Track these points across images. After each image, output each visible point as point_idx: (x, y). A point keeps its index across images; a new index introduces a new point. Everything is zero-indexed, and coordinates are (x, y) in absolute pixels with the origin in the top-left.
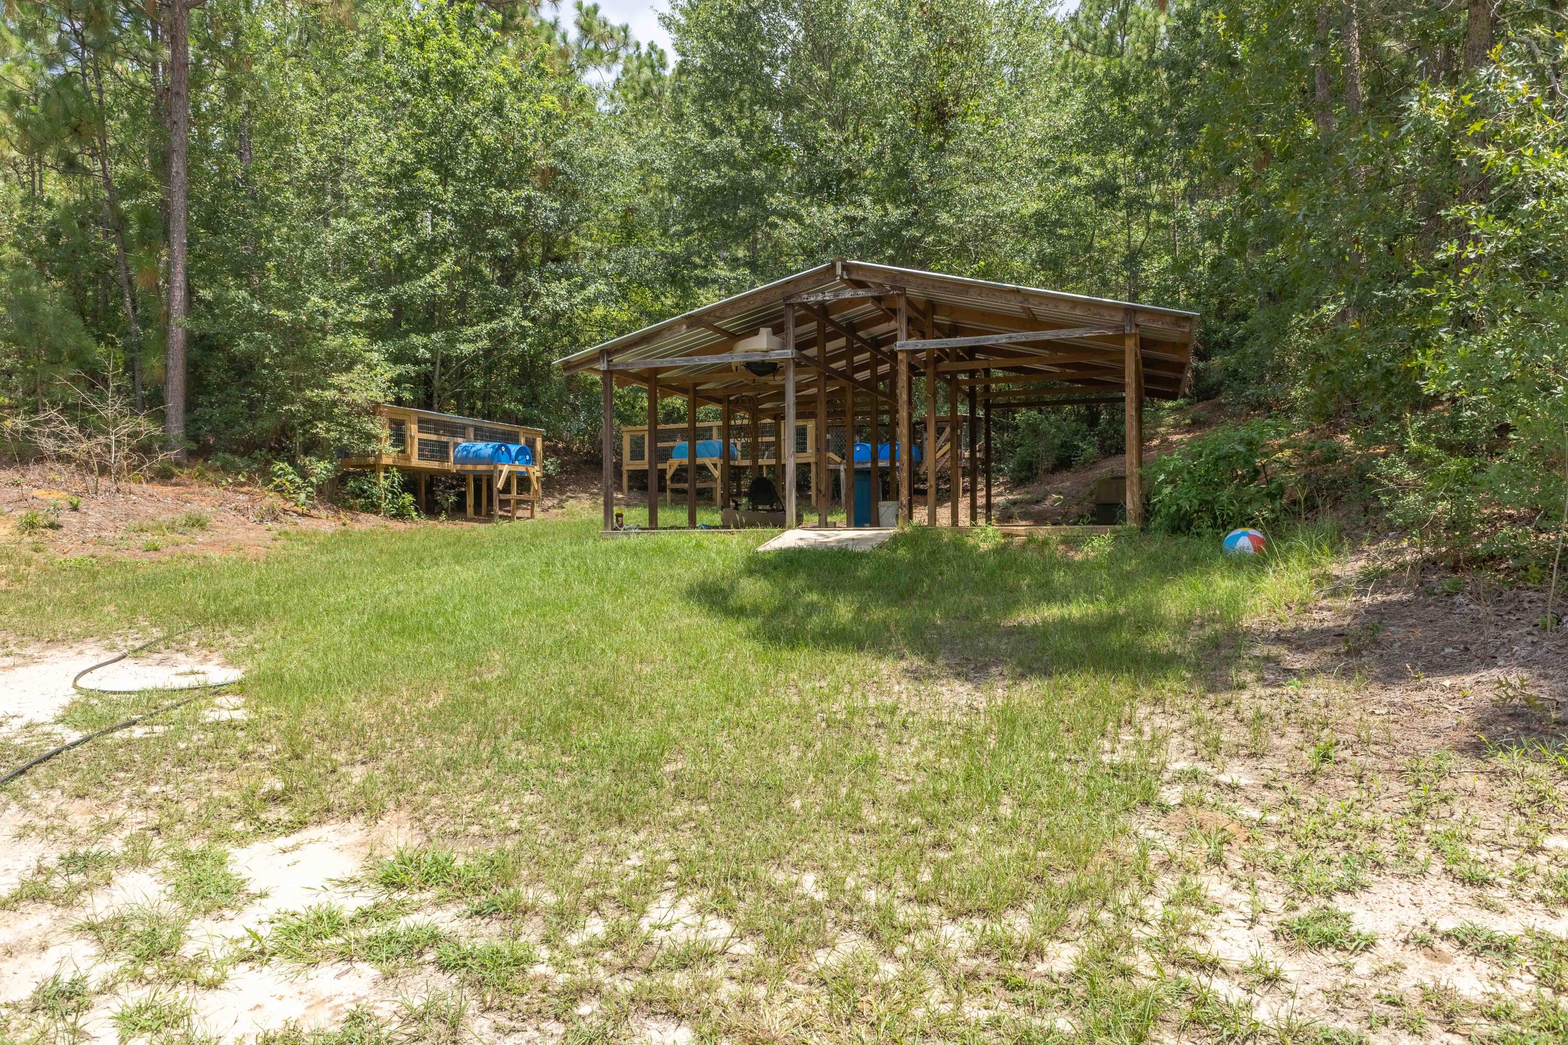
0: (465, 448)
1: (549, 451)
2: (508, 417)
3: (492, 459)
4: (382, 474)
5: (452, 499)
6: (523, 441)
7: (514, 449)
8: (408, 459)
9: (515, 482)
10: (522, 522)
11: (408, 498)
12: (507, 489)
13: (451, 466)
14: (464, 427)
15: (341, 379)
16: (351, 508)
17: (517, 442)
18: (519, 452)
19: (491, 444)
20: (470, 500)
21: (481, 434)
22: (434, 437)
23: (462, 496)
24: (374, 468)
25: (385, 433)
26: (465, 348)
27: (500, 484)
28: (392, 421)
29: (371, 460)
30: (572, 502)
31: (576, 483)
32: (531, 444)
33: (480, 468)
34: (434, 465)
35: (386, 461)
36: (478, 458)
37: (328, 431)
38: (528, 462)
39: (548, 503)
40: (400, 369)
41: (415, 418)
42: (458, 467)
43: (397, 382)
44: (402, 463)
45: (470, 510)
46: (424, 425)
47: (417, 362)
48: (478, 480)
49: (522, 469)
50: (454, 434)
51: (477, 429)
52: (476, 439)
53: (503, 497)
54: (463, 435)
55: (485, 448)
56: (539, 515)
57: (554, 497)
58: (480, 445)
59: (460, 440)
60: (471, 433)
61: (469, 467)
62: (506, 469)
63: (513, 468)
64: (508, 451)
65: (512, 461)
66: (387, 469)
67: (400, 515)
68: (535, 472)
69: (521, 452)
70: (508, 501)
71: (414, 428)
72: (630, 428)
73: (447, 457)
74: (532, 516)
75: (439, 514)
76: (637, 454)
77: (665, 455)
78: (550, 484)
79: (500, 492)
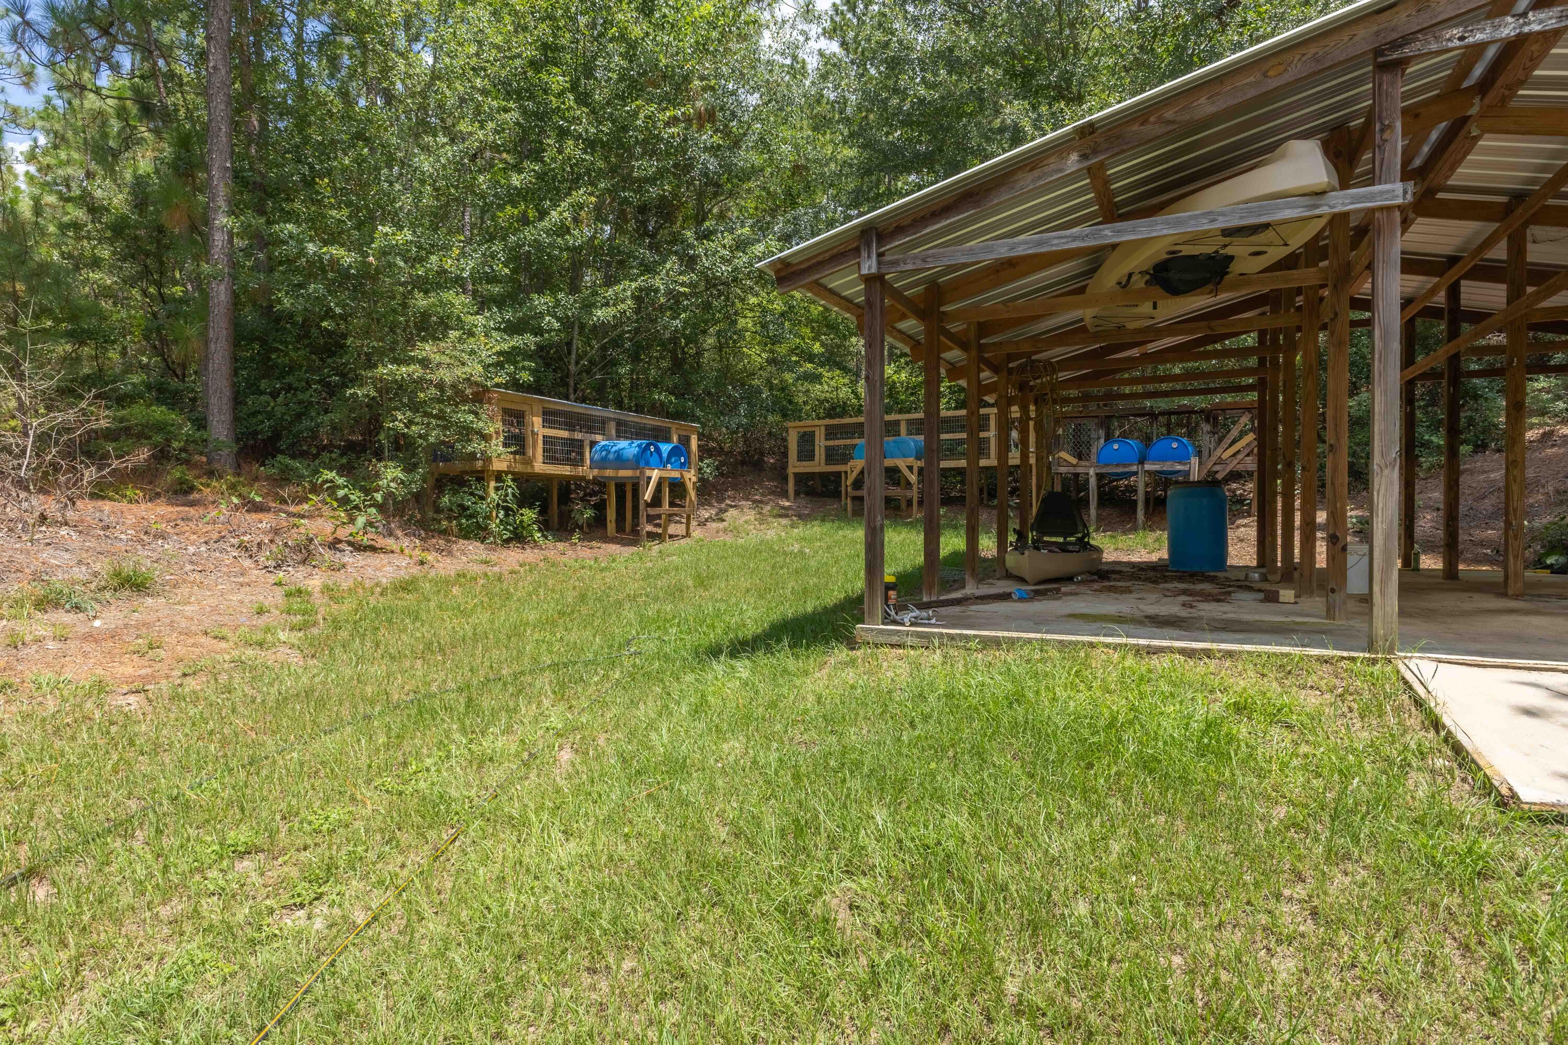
0: (604, 448)
1: (705, 451)
2: (657, 409)
3: (639, 461)
4: (493, 484)
5: (589, 513)
6: (675, 438)
7: (665, 448)
8: (529, 462)
9: (666, 491)
10: (677, 544)
11: (529, 515)
12: (656, 501)
13: (586, 471)
14: (604, 422)
15: (427, 349)
16: (444, 533)
17: (668, 440)
18: (672, 453)
19: (637, 443)
20: (611, 514)
21: (624, 430)
22: (564, 434)
23: (601, 507)
24: (481, 477)
25: (494, 426)
26: (601, 314)
27: (648, 496)
28: (506, 411)
29: (479, 464)
30: (732, 512)
31: (735, 487)
32: (685, 441)
33: (623, 473)
34: (565, 470)
35: (498, 465)
36: (620, 461)
37: (411, 423)
38: (682, 465)
39: (705, 514)
40: (517, 341)
41: (538, 408)
42: (596, 472)
43: (510, 356)
44: (519, 468)
45: (611, 526)
46: (550, 417)
47: (538, 331)
48: (620, 487)
49: (676, 474)
50: (591, 430)
51: (619, 423)
52: (619, 437)
53: (652, 511)
54: (603, 430)
55: (628, 447)
56: (697, 533)
57: (712, 506)
58: (623, 444)
59: (598, 437)
60: (612, 428)
61: (609, 473)
62: (655, 474)
63: (665, 474)
64: (658, 450)
65: (663, 464)
66: (499, 477)
67: (518, 537)
68: (691, 477)
69: (674, 452)
70: (659, 516)
71: (537, 421)
72: (797, 423)
73: (582, 460)
74: (688, 535)
75: (572, 532)
76: (806, 453)
77: (843, 456)
78: (706, 490)
79: (648, 505)
